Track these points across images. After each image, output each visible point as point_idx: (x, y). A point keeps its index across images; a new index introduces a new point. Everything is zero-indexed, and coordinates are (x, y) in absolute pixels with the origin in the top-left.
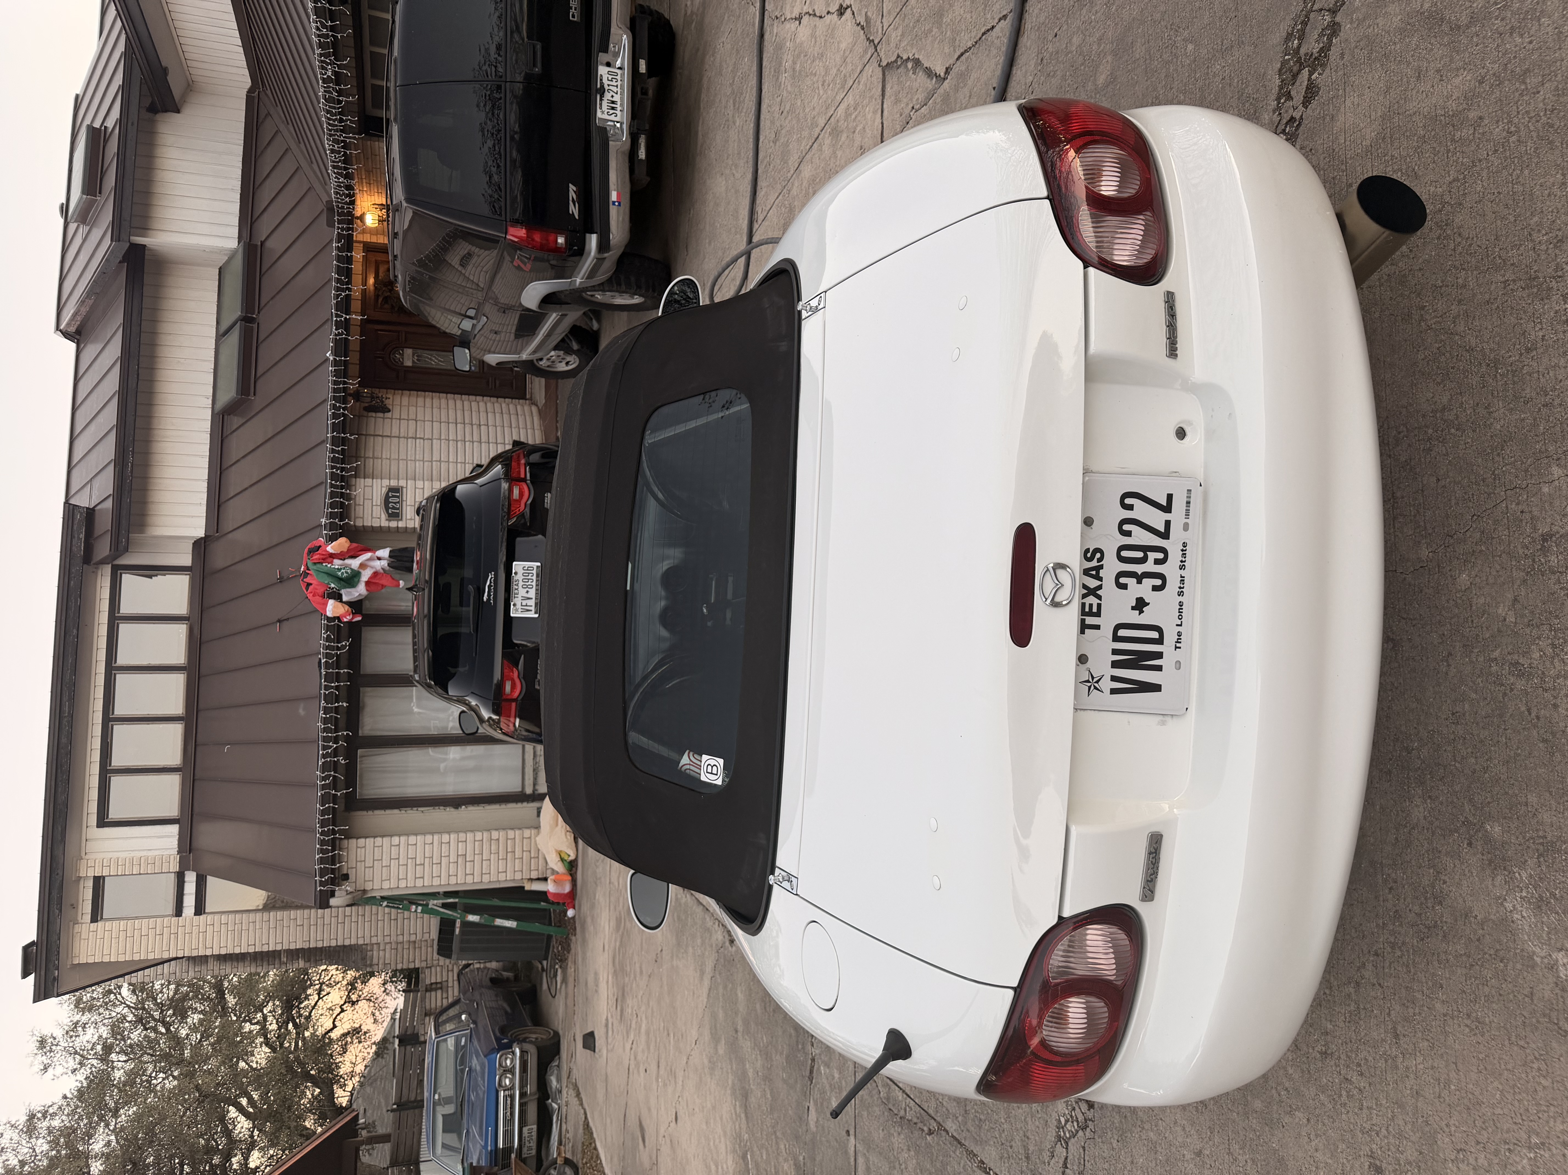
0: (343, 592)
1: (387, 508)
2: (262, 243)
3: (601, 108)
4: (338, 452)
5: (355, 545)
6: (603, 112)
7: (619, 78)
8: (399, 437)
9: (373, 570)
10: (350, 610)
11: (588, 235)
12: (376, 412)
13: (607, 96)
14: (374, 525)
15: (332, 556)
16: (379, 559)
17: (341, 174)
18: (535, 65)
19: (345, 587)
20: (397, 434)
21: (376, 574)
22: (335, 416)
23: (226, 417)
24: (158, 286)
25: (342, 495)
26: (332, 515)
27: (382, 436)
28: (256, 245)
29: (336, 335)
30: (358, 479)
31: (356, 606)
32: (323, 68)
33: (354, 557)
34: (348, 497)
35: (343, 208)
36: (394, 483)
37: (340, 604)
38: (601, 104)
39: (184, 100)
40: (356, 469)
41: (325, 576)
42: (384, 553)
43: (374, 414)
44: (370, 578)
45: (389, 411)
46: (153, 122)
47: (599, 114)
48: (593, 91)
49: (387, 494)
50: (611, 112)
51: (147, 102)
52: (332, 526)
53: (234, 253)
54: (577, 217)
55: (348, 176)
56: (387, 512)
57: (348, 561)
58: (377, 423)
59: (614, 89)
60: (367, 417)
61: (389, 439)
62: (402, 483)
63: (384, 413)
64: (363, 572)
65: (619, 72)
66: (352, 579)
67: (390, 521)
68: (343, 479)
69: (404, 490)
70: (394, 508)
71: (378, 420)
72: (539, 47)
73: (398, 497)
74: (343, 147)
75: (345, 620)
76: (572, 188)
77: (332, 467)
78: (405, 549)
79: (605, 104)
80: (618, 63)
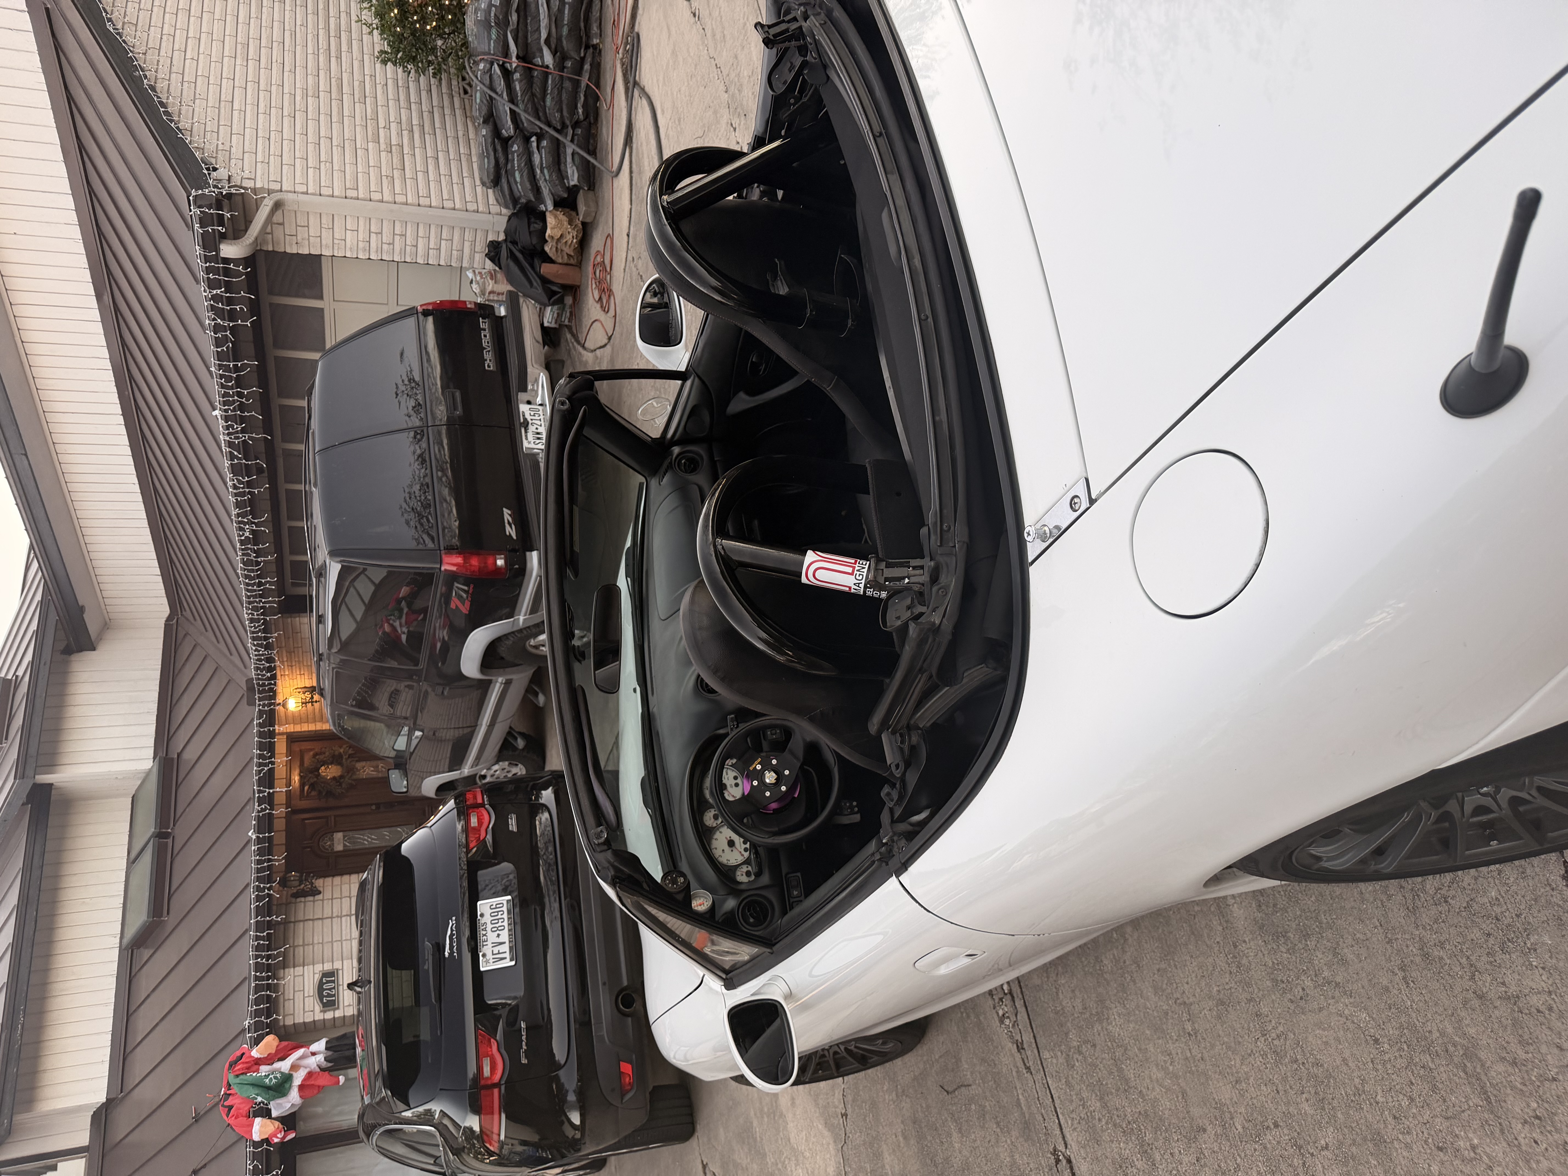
0: (272, 1105)
1: (321, 996)
2: (179, 755)
3: (527, 439)
4: (262, 938)
5: (285, 1043)
6: (529, 443)
7: (541, 413)
8: (332, 918)
9: (308, 1070)
10: (281, 1126)
11: (528, 553)
12: (305, 896)
13: (532, 429)
14: (307, 1020)
15: (258, 1062)
16: (313, 1054)
17: (261, 646)
18: (455, 409)
19: (274, 1098)
20: (330, 915)
21: (310, 1074)
22: (258, 899)
23: (135, 951)
24: (64, 827)
25: (269, 987)
26: (257, 1013)
27: (313, 920)
28: (173, 759)
29: (259, 812)
30: (287, 970)
31: (289, 1121)
32: (241, 529)
33: (282, 1059)
34: (274, 988)
35: (264, 685)
36: (328, 967)
37: (267, 1121)
38: (526, 436)
39: (100, 637)
40: (285, 955)
41: (251, 1088)
42: (320, 1046)
43: (303, 899)
44: (304, 1080)
45: (320, 893)
46: (67, 663)
47: (526, 444)
48: (517, 425)
49: (321, 980)
50: (538, 441)
51: (62, 646)
52: (257, 1026)
53: (148, 773)
54: (515, 537)
55: (268, 647)
56: (321, 1001)
57: (278, 1065)
58: (308, 908)
59: (538, 422)
60: (296, 903)
61: (320, 921)
62: (337, 965)
63: (314, 896)
64: (295, 1075)
65: (540, 408)
66: (281, 1087)
67: (324, 1012)
68: (269, 968)
69: (340, 972)
70: (329, 995)
71: (308, 904)
72: (458, 394)
73: (333, 982)
74: (262, 614)
75: (276, 1140)
76: (506, 512)
77: (257, 957)
78: (344, 1036)
79: (530, 436)
80: (539, 400)
